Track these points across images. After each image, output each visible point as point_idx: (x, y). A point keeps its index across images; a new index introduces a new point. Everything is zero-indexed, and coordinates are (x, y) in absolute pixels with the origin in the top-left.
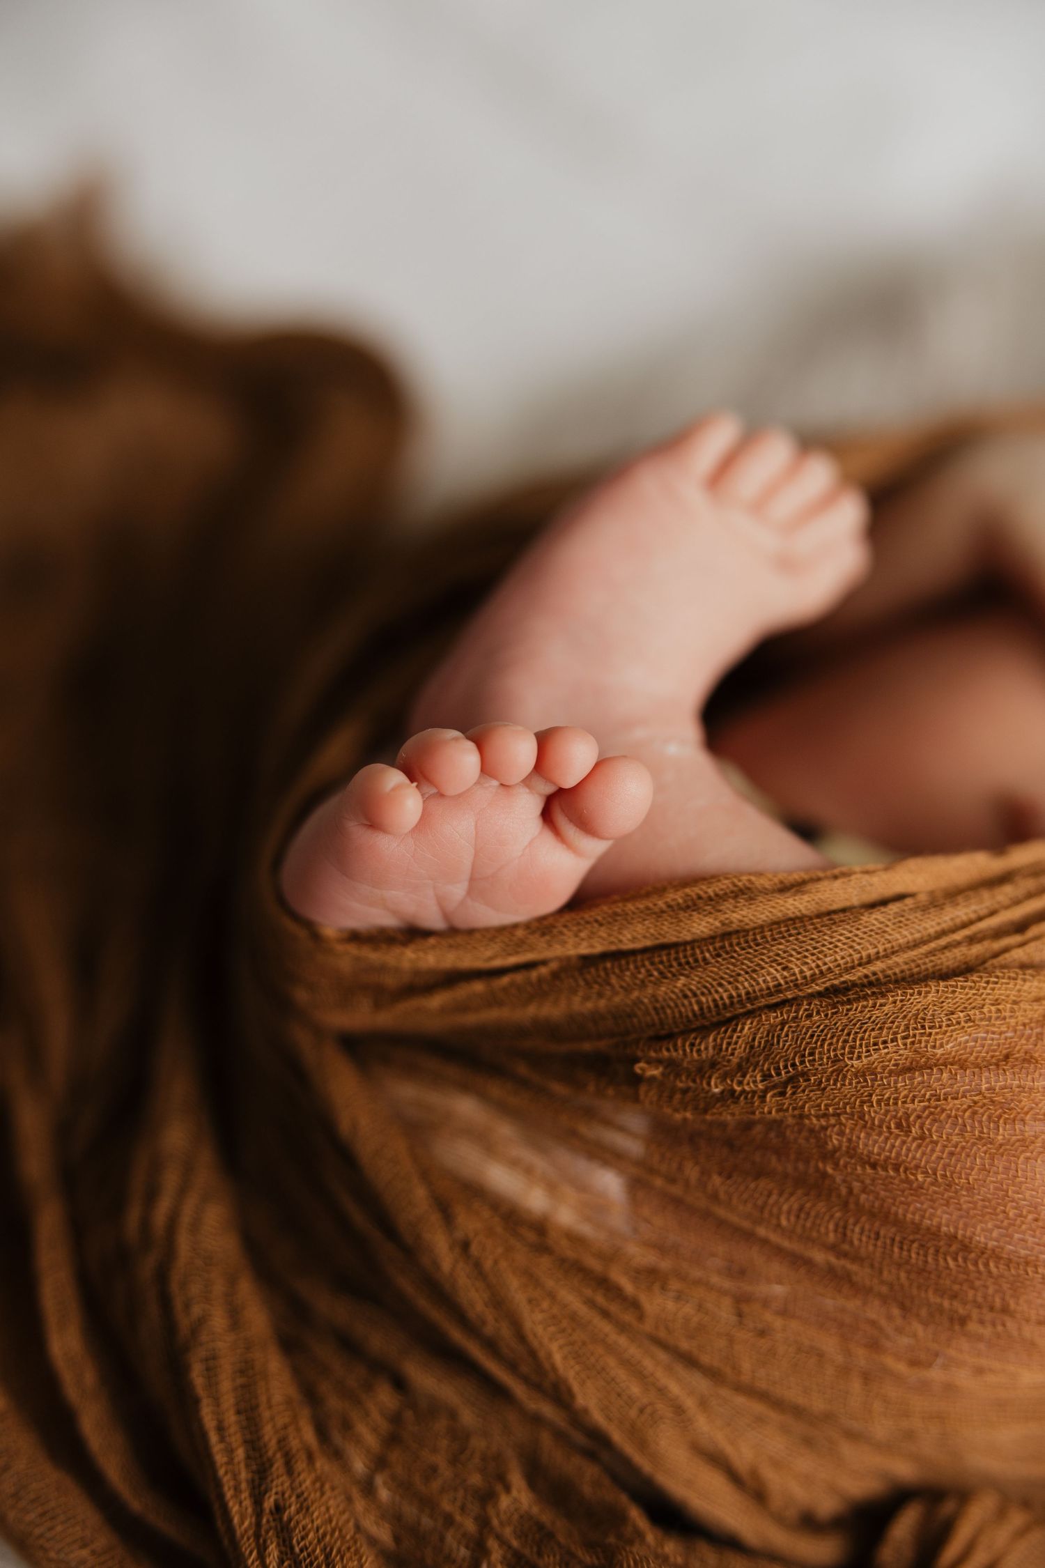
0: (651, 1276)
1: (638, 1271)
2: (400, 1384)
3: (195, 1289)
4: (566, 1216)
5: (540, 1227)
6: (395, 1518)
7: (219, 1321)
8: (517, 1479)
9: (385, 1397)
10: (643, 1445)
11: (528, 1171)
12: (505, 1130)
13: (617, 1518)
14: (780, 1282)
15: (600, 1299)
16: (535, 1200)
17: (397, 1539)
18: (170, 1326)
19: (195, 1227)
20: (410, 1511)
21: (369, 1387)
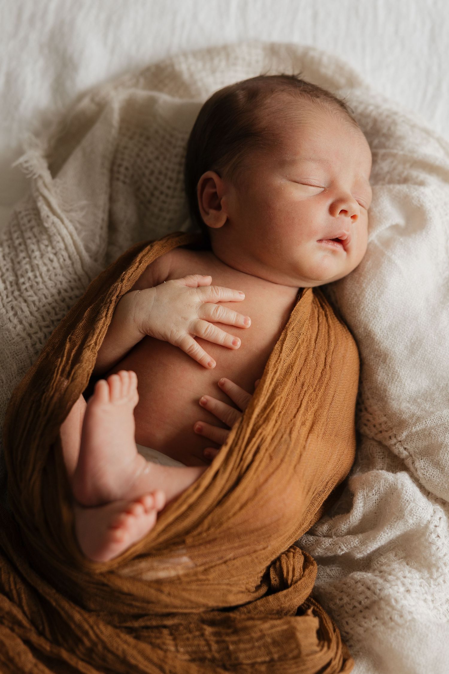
0: (206, 571)
1: (203, 572)
2: (165, 627)
3: (115, 645)
4: (181, 572)
5: (178, 578)
6: (187, 652)
7: (125, 647)
8: (205, 627)
9: (166, 632)
10: (226, 602)
11: (167, 569)
12: (155, 564)
13: (229, 618)
14: (231, 553)
15: (199, 583)
16: (172, 573)
17: (190, 655)
18: (117, 656)
19: (102, 632)
20: (189, 649)
21: (161, 633)
